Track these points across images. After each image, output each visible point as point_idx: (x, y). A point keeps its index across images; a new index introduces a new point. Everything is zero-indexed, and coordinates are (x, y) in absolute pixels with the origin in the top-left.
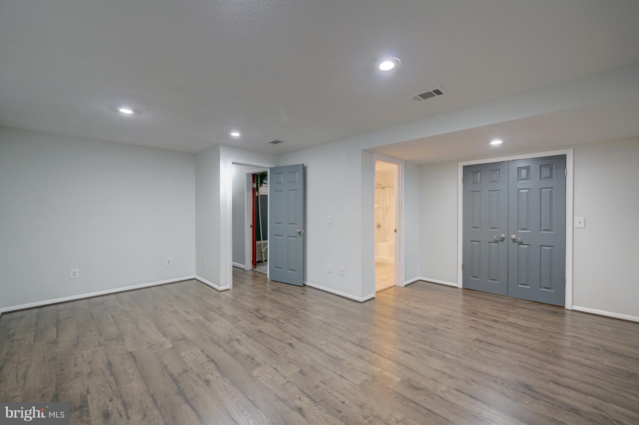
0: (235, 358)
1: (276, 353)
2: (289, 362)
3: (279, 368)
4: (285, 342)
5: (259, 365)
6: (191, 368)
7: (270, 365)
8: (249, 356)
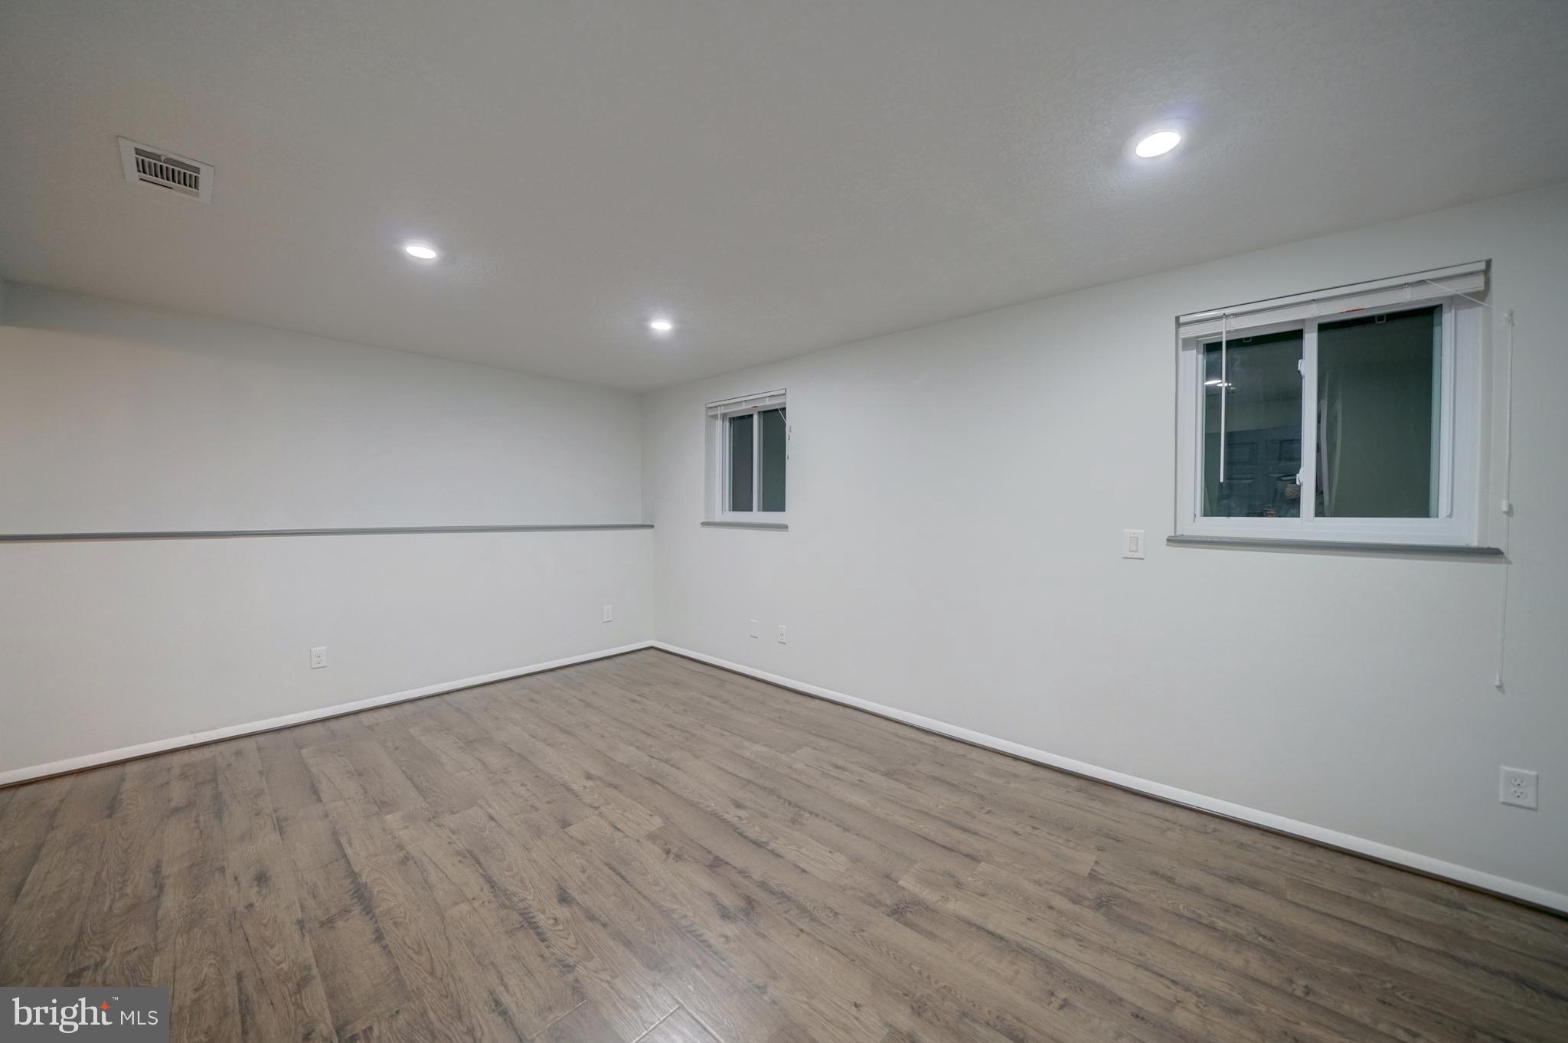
0: (710, 852)
1: (610, 868)
2: (583, 844)
3: (609, 830)
4: (576, 909)
5: (652, 837)
6: (788, 827)
7: (627, 836)
8: (678, 857)
